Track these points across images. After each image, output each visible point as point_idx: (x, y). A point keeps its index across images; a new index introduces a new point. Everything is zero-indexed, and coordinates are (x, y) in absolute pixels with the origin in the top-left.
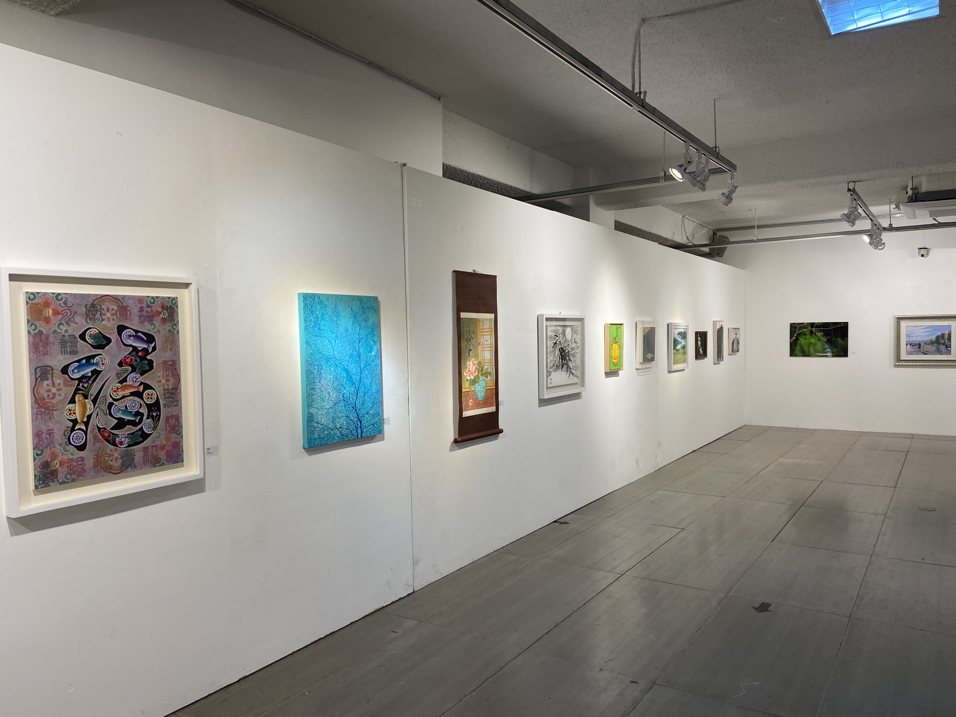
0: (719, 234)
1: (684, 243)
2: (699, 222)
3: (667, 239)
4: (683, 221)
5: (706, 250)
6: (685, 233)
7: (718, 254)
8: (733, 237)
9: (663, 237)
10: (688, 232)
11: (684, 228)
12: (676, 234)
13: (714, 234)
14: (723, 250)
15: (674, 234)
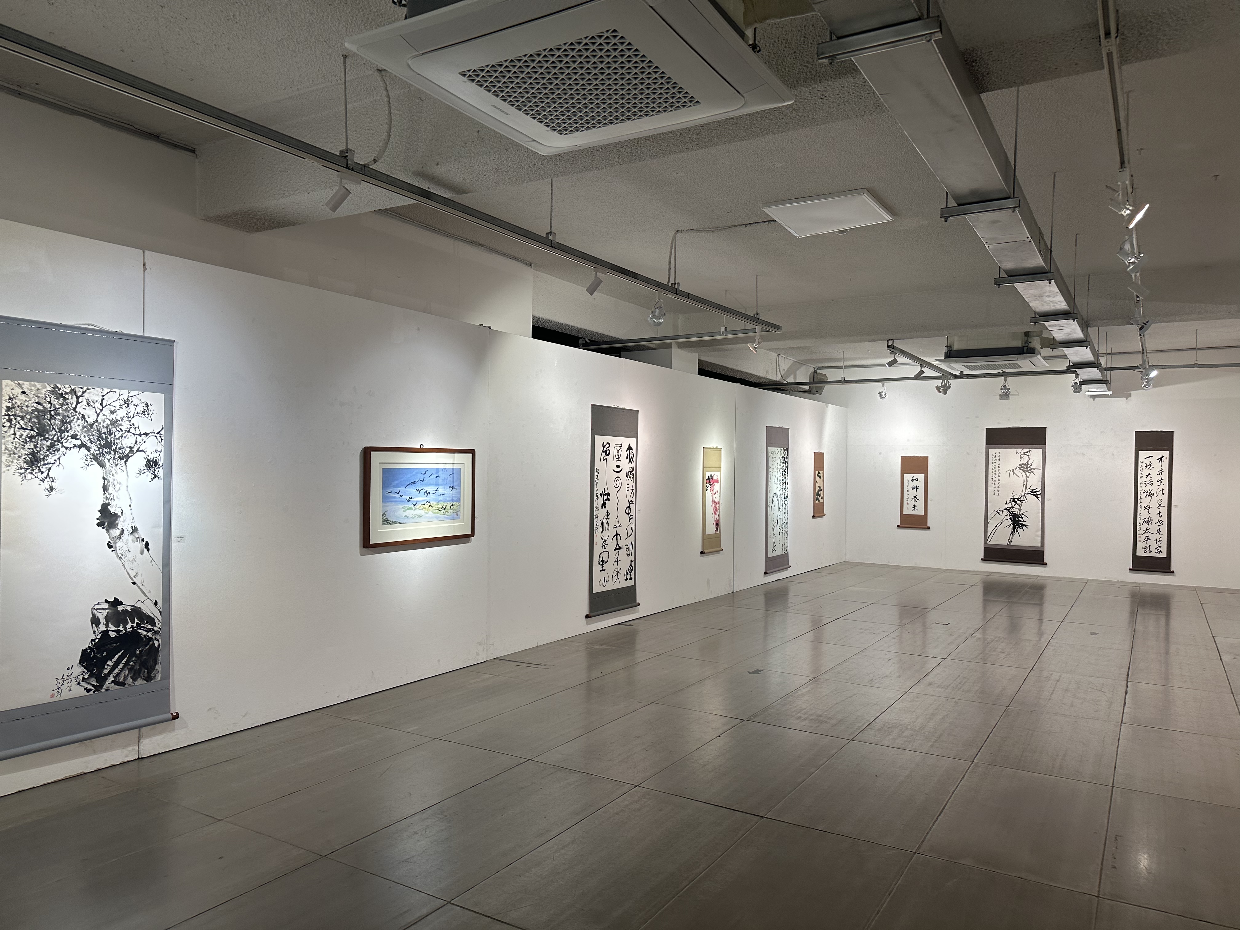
0: (819, 371)
1: (778, 380)
2: (796, 360)
3: (759, 376)
4: (778, 360)
5: (807, 388)
6: (780, 371)
7: (817, 391)
8: (832, 375)
9: (755, 375)
10: (784, 370)
11: (779, 366)
12: (770, 372)
13: (815, 371)
14: (822, 389)
15: (767, 372)
